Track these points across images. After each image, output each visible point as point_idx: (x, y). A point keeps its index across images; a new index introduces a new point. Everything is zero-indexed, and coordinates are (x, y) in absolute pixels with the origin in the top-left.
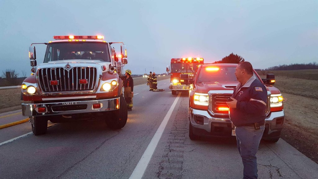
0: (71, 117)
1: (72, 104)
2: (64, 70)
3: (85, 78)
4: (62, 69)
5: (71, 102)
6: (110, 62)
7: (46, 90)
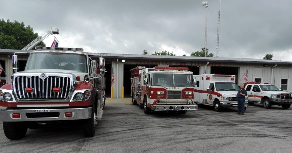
0: (45, 124)
1: (46, 111)
2: (39, 79)
3: (59, 87)
4: (37, 77)
5: (44, 109)
6: (87, 73)
7: (21, 97)
